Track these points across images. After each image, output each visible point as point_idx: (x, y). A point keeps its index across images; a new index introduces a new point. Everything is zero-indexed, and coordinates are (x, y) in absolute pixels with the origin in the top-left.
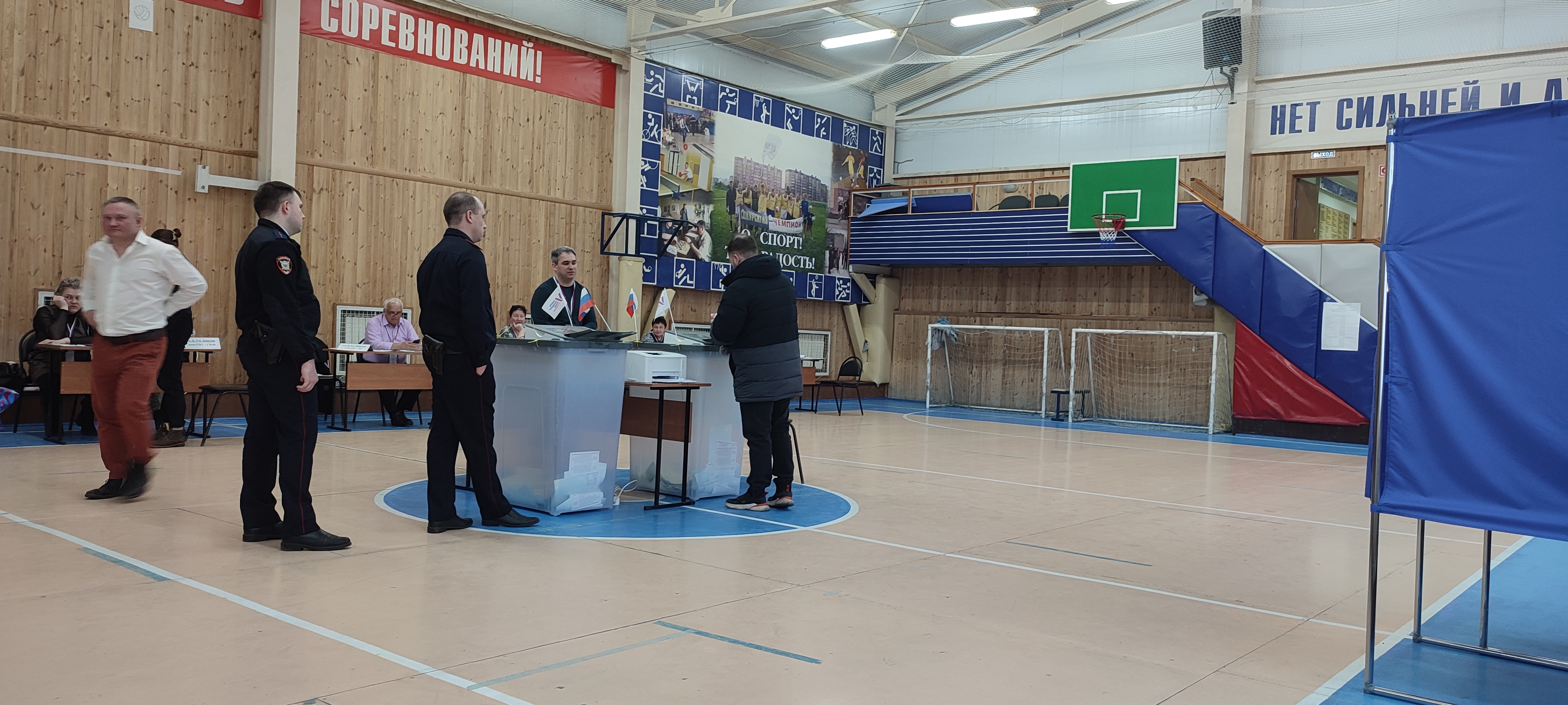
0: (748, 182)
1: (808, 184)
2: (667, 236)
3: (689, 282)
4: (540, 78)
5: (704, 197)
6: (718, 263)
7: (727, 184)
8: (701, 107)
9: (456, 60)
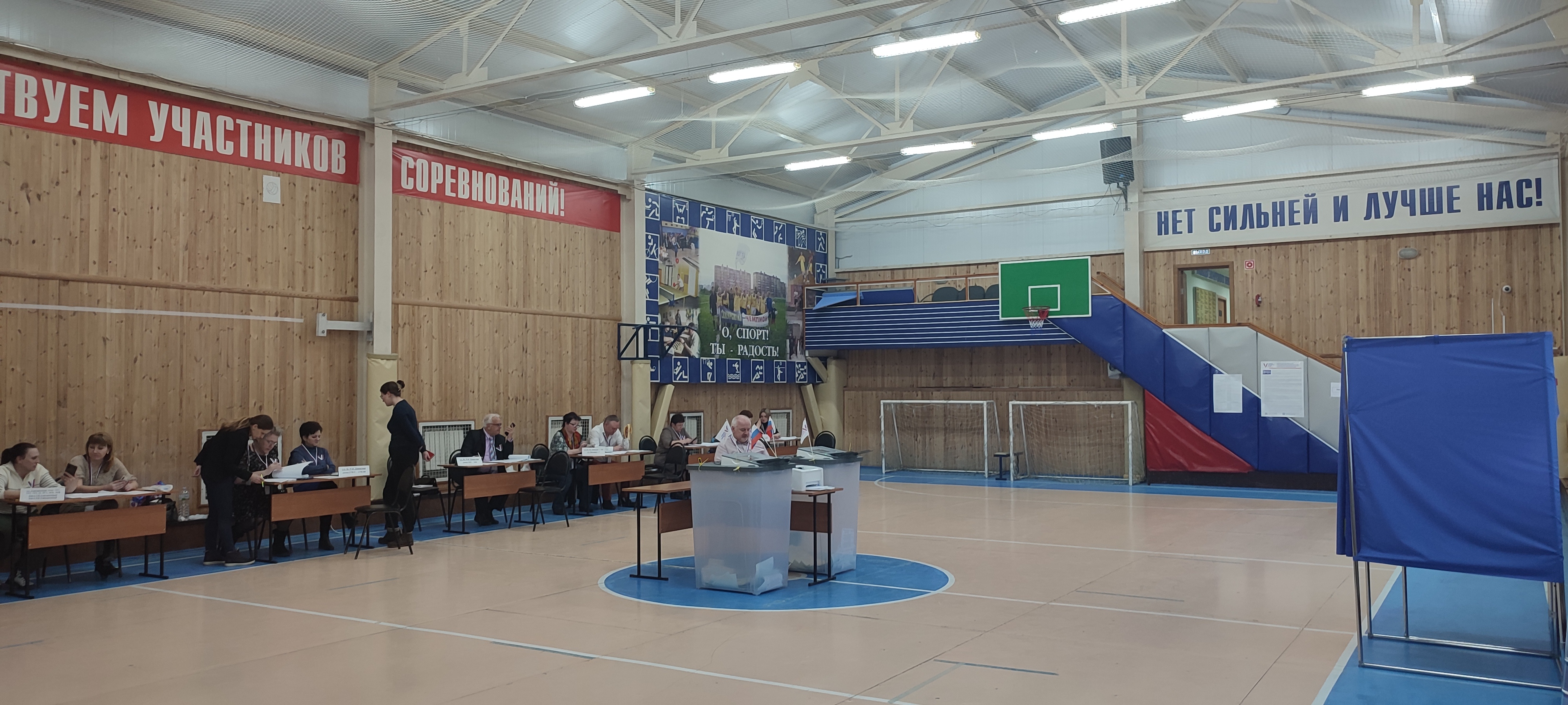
0: (725, 286)
1: (771, 283)
2: (668, 339)
3: (684, 377)
4: (563, 212)
5: (692, 302)
6: (704, 358)
7: (709, 289)
8: (687, 225)
9: (501, 203)
